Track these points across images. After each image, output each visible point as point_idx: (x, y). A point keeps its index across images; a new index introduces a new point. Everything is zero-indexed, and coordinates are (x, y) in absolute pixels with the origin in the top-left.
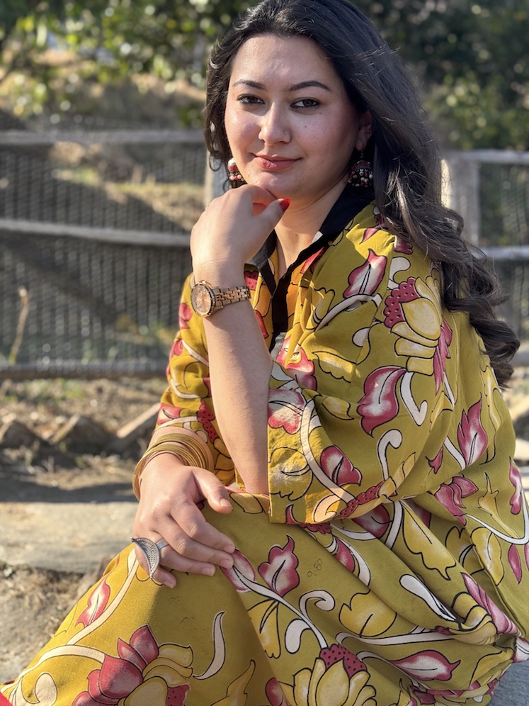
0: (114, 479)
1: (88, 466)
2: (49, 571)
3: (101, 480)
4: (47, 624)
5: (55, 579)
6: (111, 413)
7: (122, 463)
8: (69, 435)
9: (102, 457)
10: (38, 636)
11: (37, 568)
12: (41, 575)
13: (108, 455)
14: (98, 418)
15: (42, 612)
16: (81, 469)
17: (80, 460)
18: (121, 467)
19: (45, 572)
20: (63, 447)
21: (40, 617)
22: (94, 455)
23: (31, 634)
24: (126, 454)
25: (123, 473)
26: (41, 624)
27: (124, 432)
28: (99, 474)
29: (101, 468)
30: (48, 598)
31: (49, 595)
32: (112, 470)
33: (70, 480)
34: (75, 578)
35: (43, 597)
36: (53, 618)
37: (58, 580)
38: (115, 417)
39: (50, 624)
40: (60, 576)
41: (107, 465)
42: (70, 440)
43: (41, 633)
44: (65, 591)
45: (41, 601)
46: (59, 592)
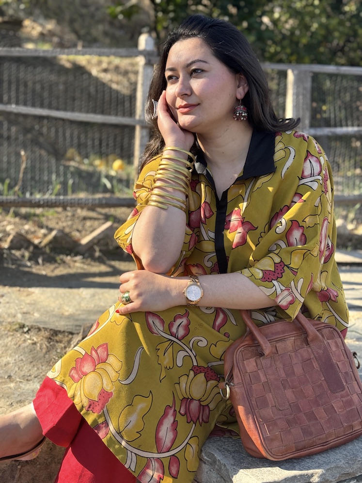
0: (80, 271)
1: (64, 262)
2: (51, 330)
3: (72, 271)
4: (51, 360)
5: (54, 335)
6: (75, 227)
7: (84, 260)
8: (50, 242)
9: (72, 257)
10: (47, 367)
11: (44, 328)
12: (46, 332)
13: (76, 255)
14: (67, 230)
15: (48, 353)
16: (59, 264)
17: (58, 258)
18: (83, 263)
19: (48, 330)
20: (48, 250)
21: (47, 356)
22: (67, 255)
23: (42, 366)
24: (87, 255)
25: (85, 267)
26: (48, 360)
27: (85, 241)
28: (70, 267)
29: (72, 264)
30: (51, 345)
31: (51, 343)
32: (78, 265)
33: (53, 271)
34: (66, 334)
35: (48, 345)
36: (54, 357)
37: (56, 335)
38: (78, 230)
39: (53, 360)
40: (58, 333)
41: (75, 261)
42: (51, 246)
43: (48, 365)
44: (61, 342)
45: (47, 347)
46: (57, 342)
